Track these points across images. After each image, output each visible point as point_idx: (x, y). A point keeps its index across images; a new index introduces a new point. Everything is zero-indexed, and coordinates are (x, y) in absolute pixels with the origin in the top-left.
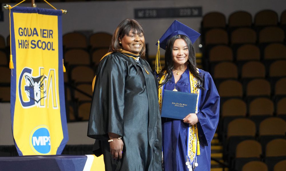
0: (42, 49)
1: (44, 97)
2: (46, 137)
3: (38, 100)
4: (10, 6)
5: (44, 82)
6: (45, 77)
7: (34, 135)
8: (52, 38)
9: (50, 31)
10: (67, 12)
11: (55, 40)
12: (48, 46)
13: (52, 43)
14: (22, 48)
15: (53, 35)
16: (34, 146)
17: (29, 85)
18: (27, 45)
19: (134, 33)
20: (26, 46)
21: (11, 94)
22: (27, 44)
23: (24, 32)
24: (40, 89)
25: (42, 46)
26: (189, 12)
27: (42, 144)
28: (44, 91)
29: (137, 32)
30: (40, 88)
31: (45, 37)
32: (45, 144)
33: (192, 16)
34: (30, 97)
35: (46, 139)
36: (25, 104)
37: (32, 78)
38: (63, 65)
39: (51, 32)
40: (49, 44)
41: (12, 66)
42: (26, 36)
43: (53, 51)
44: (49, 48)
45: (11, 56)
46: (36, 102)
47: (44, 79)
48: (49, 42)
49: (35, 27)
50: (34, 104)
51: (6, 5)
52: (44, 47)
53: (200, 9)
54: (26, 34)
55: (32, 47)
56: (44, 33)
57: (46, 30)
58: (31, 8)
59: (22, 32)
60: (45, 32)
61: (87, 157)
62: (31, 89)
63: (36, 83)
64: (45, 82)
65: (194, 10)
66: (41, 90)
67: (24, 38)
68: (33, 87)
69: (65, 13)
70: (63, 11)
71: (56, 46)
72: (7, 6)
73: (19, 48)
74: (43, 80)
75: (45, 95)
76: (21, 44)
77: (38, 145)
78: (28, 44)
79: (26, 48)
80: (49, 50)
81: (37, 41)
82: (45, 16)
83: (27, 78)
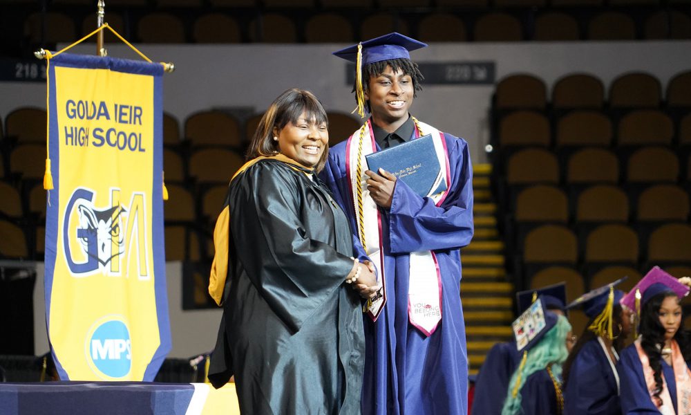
0: (117, 147)
1: (119, 254)
2: (122, 341)
4: (48, 52)
5: (118, 221)
6: (123, 210)
7: (95, 337)
8: (140, 123)
9: (136, 108)
10: (174, 69)
11: (147, 129)
12: (130, 143)
13: (140, 135)
14: (72, 144)
15: (142, 117)
16: (94, 361)
17: (86, 227)
18: (83, 138)
19: (308, 121)
20: (82, 141)
21: (46, 246)
22: (85, 135)
23: (78, 109)
24: (110, 236)
25: (117, 142)
26: (465, 73)
27: (111, 357)
28: (120, 241)
29: (315, 119)
30: (110, 233)
31: (126, 122)
32: (118, 357)
33: (472, 81)
34: (87, 253)
35: (121, 346)
36: (75, 268)
38: (163, 184)
39: (138, 112)
40: (133, 138)
41: (48, 184)
42: (82, 118)
43: (141, 153)
44: (133, 145)
45: (48, 161)
46: (100, 264)
47: (119, 213)
48: (133, 134)
49: (103, 100)
50: (97, 267)
51: (40, 51)
52: (121, 144)
53: (490, 67)
54: (81, 114)
55: (94, 144)
56: (121, 114)
57: (127, 107)
58: (95, 57)
59: (73, 110)
60: (124, 110)
61: (193, 388)
62: (89, 235)
63: (102, 221)
64: (122, 220)
65: (477, 70)
66: (113, 238)
67: (77, 123)
68: (96, 229)
69: (171, 71)
70: (167, 66)
71: (148, 141)
72: (43, 51)
73: (67, 144)
74: (118, 216)
75: (121, 249)
76: (71, 136)
78: (87, 137)
79: (81, 145)
80: (133, 150)
81: (106, 131)
82: (125, 75)
83: (82, 211)
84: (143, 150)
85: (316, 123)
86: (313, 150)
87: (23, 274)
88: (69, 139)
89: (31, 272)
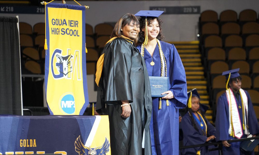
0: (69, 35)
1: (70, 71)
2: (72, 101)
3: (66, 74)
4: (45, 2)
5: (70, 60)
6: (72, 56)
7: (62, 100)
8: (78, 27)
9: (76, 21)
10: (89, 8)
11: (80, 29)
12: (74, 33)
13: (78, 31)
14: (54, 34)
15: (78, 25)
16: (62, 108)
17: (59, 62)
18: (58, 32)
19: (134, 24)
20: (57, 33)
21: (45, 69)
22: (58, 31)
23: (56, 22)
24: (67, 65)
25: (70, 33)
26: (190, 10)
27: (68, 107)
28: (71, 67)
29: (136, 23)
30: (67, 64)
31: (72, 26)
32: (70, 107)
33: (193, 13)
34: (60, 71)
35: (71, 103)
36: (56, 77)
37: (62, 57)
38: (86, 47)
39: (77, 23)
40: (75, 32)
41: (46, 48)
42: (57, 25)
44: (75, 34)
45: (46, 40)
46: (64, 75)
47: (71, 58)
48: (75, 30)
49: (64, 19)
52: (71, 34)
53: (198, 8)
54: (57, 24)
55: (62, 34)
56: (71, 23)
57: (73, 21)
58: (62, 4)
59: (54, 22)
60: (72, 22)
61: (96, 117)
62: (60, 65)
63: (65, 60)
64: (72, 60)
65: (194, 9)
66: (68, 66)
67: (56, 27)
68: (63, 63)
69: (88, 9)
70: (86, 7)
71: (80, 33)
72: (43, 2)
73: (52, 34)
74: (70, 58)
75: (71, 70)
77: (65, 107)
78: (59, 31)
79: (57, 34)
80: (75, 36)
81: (66, 29)
82: (72, 10)
83: (58, 57)
84: (79, 36)
85: (136, 25)
86: (135, 34)
87: (40, 79)
88: (53, 32)
89: (42, 79)
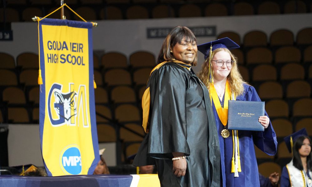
0: (72, 63)
1: (74, 115)
2: (77, 157)
4: (38, 18)
5: (74, 99)
6: (75, 94)
7: (64, 155)
8: (82, 52)
9: (80, 44)
10: (97, 25)
11: (85, 55)
12: (78, 61)
13: (82, 57)
14: (51, 62)
15: (83, 49)
16: (64, 167)
17: (58, 102)
18: (56, 59)
19: (186, 41)
20: (55, 61)
23: (53, 45)
24: (70, 106)
25: (72, 61)
26: (202, 31)
27: (72, 165)
28: (75, 109)
30: (70, 105)
31: (75, 51)
32: (76, 165)
33: (206, 35)
34: (60, 115)
35: (77, 159)
36: (54, 122)
37: (62, 95)
38: (94, 81)
39: (81, 46)
40: (79, 59)
41: (40, 82)
42: (55, 49)
43: (83, 66)
45: (40, 71)
46: (66, 120)
47: (74, 95)
48: (79, 57)
49: (64, 41)
50: (64, 122)
51: (34, 17)
52: (74, 62)
53: (214, 28)
54: (55, 48)
55: (61, 62)
56: (73, 47)
57: (76, 44)
58: (60, 20)
59: (51, 46)
60: (75, 46)
61: (132, 177)
62: (60, 106)
63: (66, 99)
64: (75, 98)
65: (207, 30)
66: (72, 108)
67: (53, 52)
68: (63, 103)
69: (96, 26)
70: (94, 24)
71: (86, 60)
72: (36, 17)
73: (48, 62)
74: (73, 97)
75: (75, 113)
76: (50, 58)
77: (68, 165)
78: (58, 59)
79: (55, 62)
80: (79, 64)
81: (66, 55)
82: (74, 28)
83: (56, 95)
86: (190, 55)
88: (50, 60)
